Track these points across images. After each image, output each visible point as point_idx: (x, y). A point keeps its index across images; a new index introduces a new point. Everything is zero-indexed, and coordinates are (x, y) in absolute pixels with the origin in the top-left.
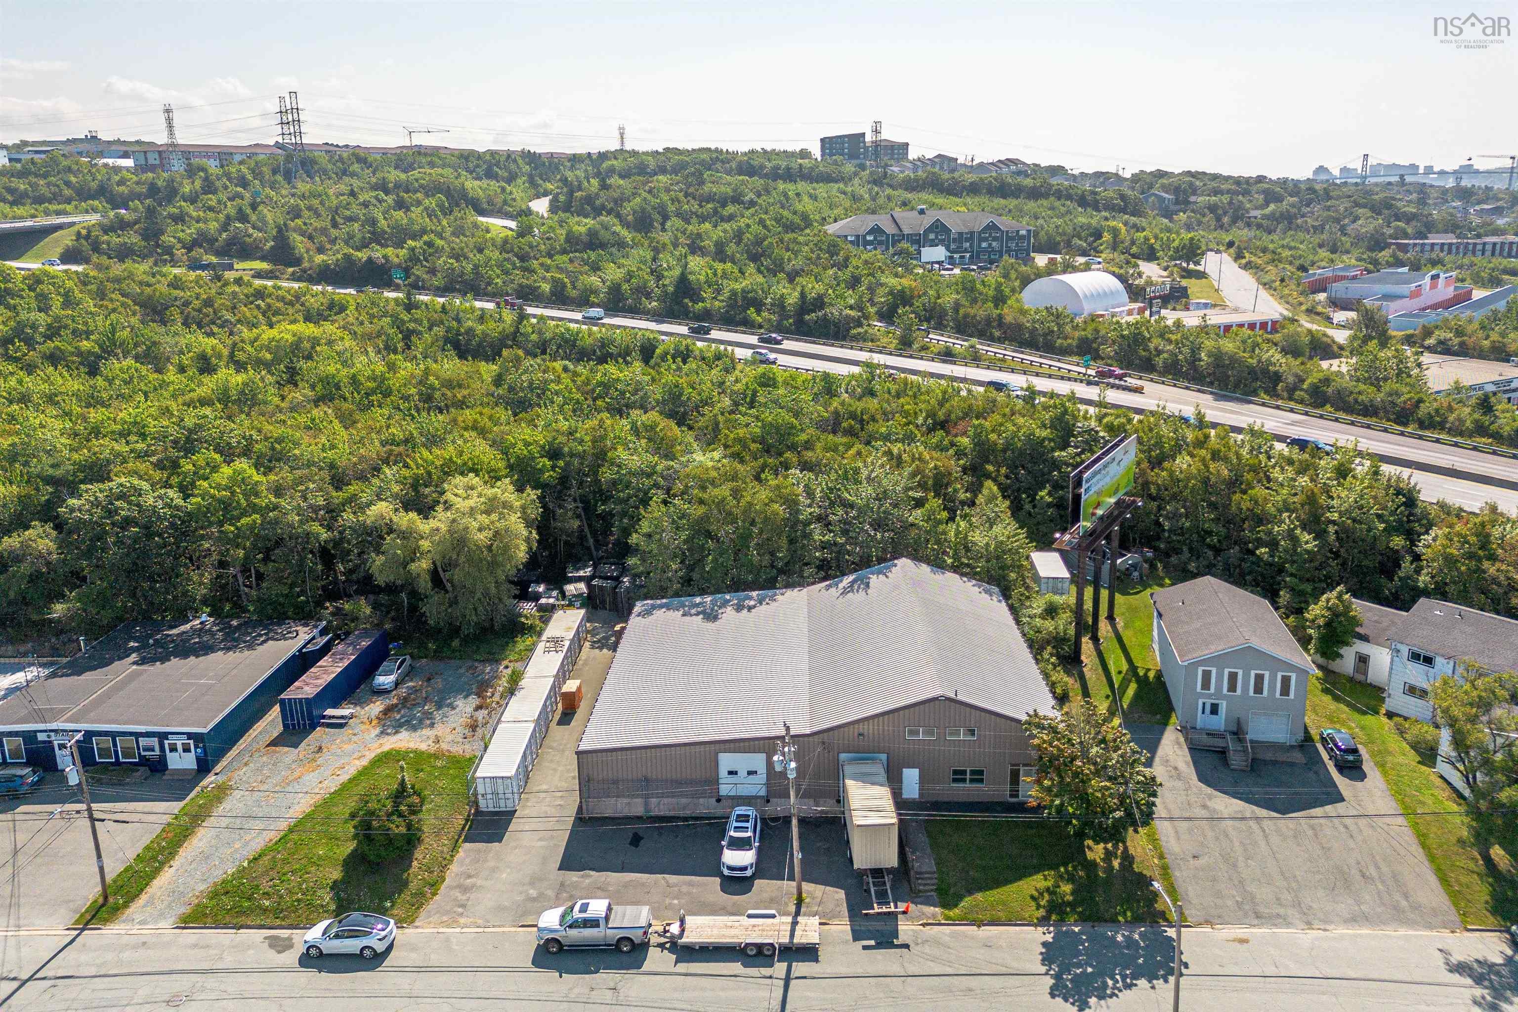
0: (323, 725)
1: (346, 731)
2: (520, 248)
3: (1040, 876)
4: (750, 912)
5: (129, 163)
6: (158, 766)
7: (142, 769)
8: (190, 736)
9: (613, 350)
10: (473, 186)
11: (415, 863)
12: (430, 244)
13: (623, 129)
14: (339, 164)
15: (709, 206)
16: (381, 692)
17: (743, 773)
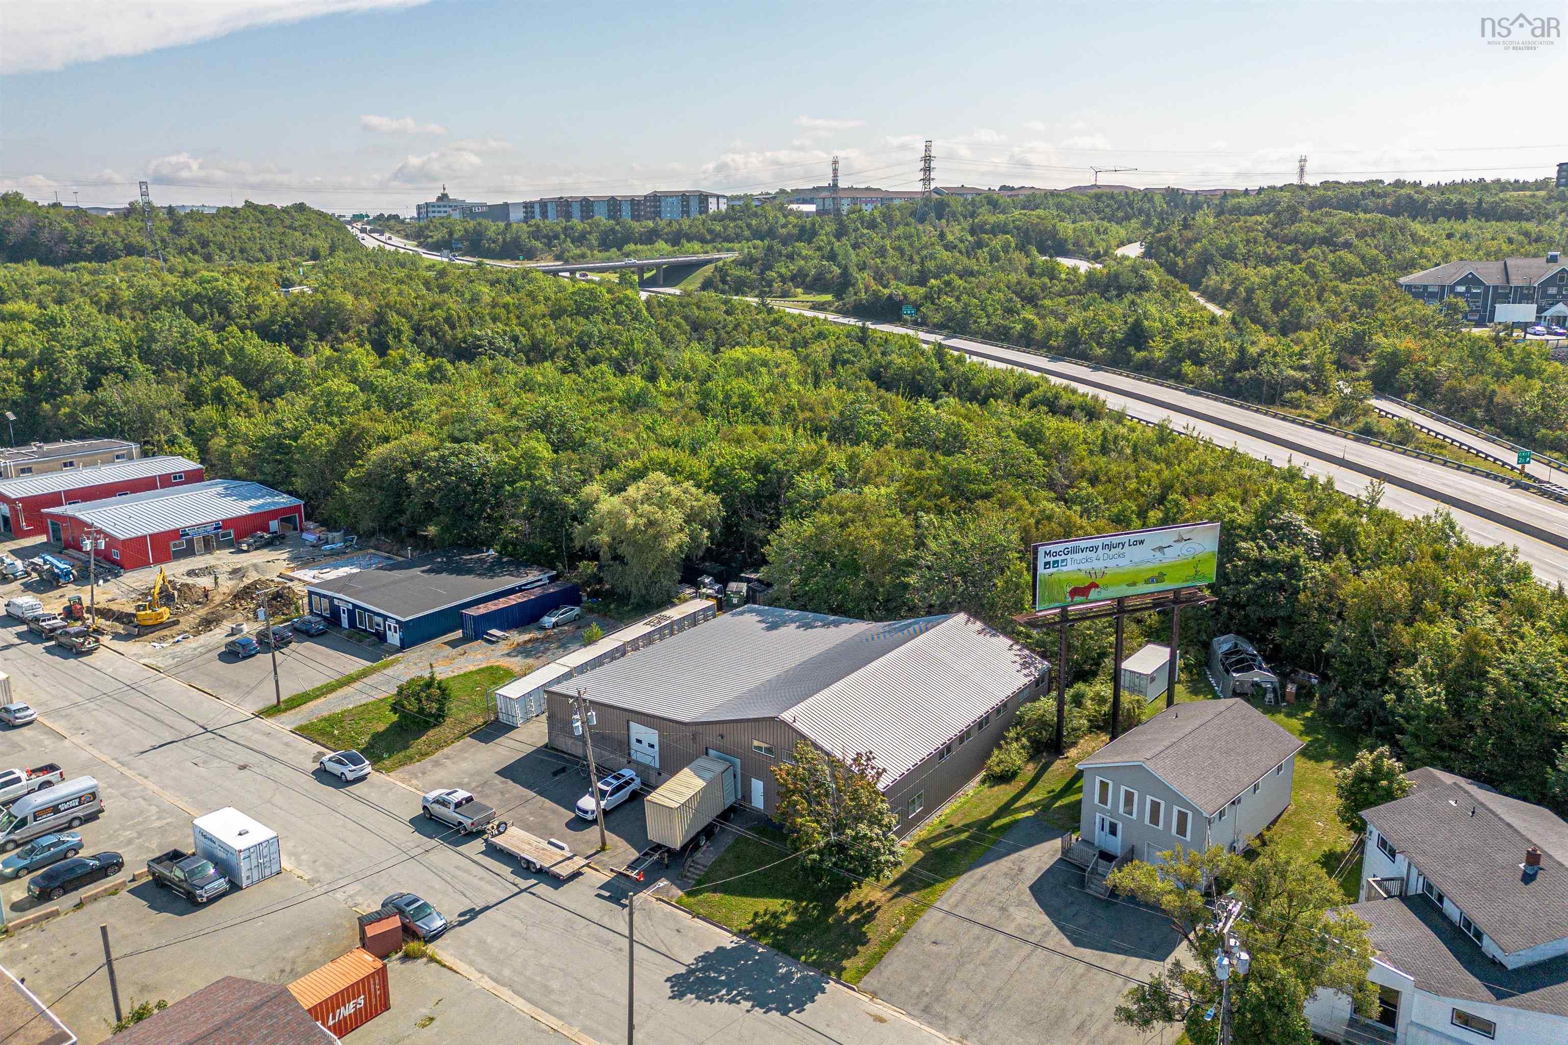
0: (483, 639)
1: (493, 647)
2: (1031, 289)
3: (781, 901)
4: (552, 840)
5: (812, 208)
6: (381, 637)
7: (374, 638)
8: (398, 622)
9: (998, 390)
10: (1067, 229)
11: (424, 738)
12: (948, 284)
13: (1305, 160)
14: (970, 207)
15: (1290, 248)
16: (544, 628)
17: (645, 744)
